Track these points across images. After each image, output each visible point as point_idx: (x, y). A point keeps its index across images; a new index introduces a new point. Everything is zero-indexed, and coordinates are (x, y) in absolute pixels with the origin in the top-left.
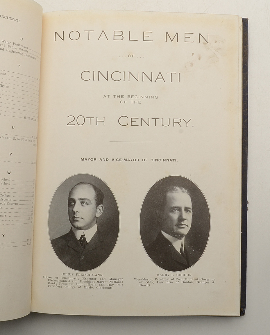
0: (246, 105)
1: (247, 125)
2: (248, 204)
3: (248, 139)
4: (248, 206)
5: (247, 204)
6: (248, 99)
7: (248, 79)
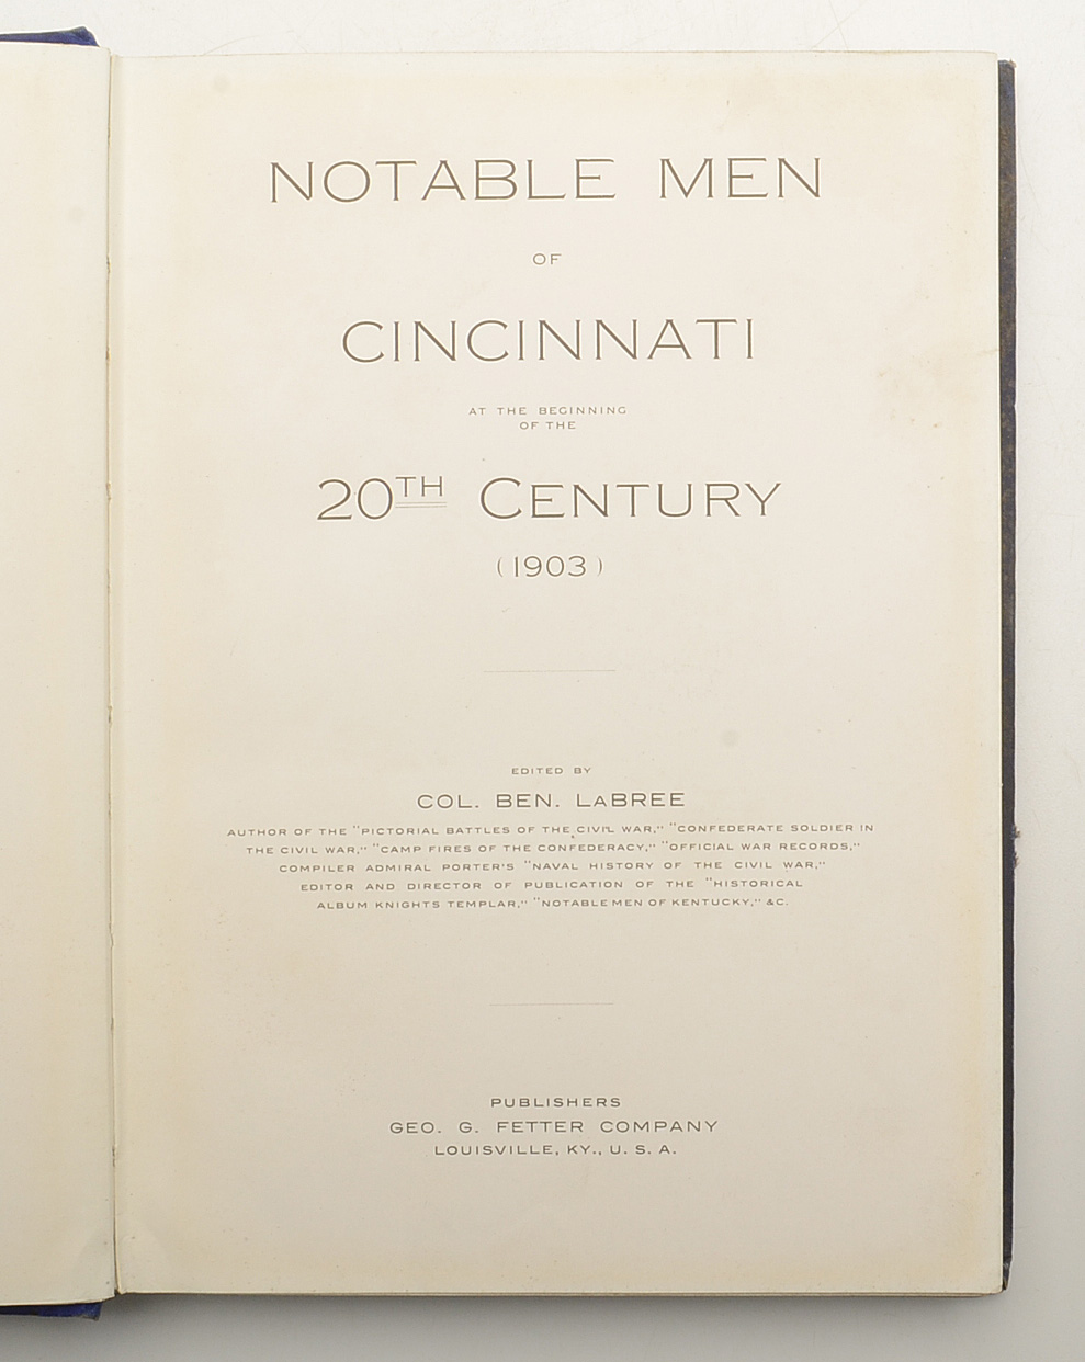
0: (1009, 430)
1: (1011, 513)
2: (1016, 840)
3: (1016, 573)
4: (1016, 849)
5: (1013, 841)
6: (1016, 406)
7: (1014, 321)
